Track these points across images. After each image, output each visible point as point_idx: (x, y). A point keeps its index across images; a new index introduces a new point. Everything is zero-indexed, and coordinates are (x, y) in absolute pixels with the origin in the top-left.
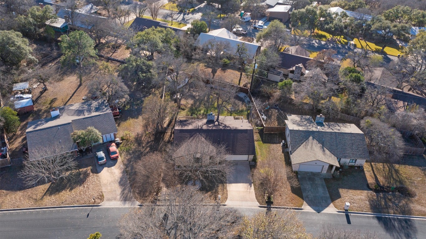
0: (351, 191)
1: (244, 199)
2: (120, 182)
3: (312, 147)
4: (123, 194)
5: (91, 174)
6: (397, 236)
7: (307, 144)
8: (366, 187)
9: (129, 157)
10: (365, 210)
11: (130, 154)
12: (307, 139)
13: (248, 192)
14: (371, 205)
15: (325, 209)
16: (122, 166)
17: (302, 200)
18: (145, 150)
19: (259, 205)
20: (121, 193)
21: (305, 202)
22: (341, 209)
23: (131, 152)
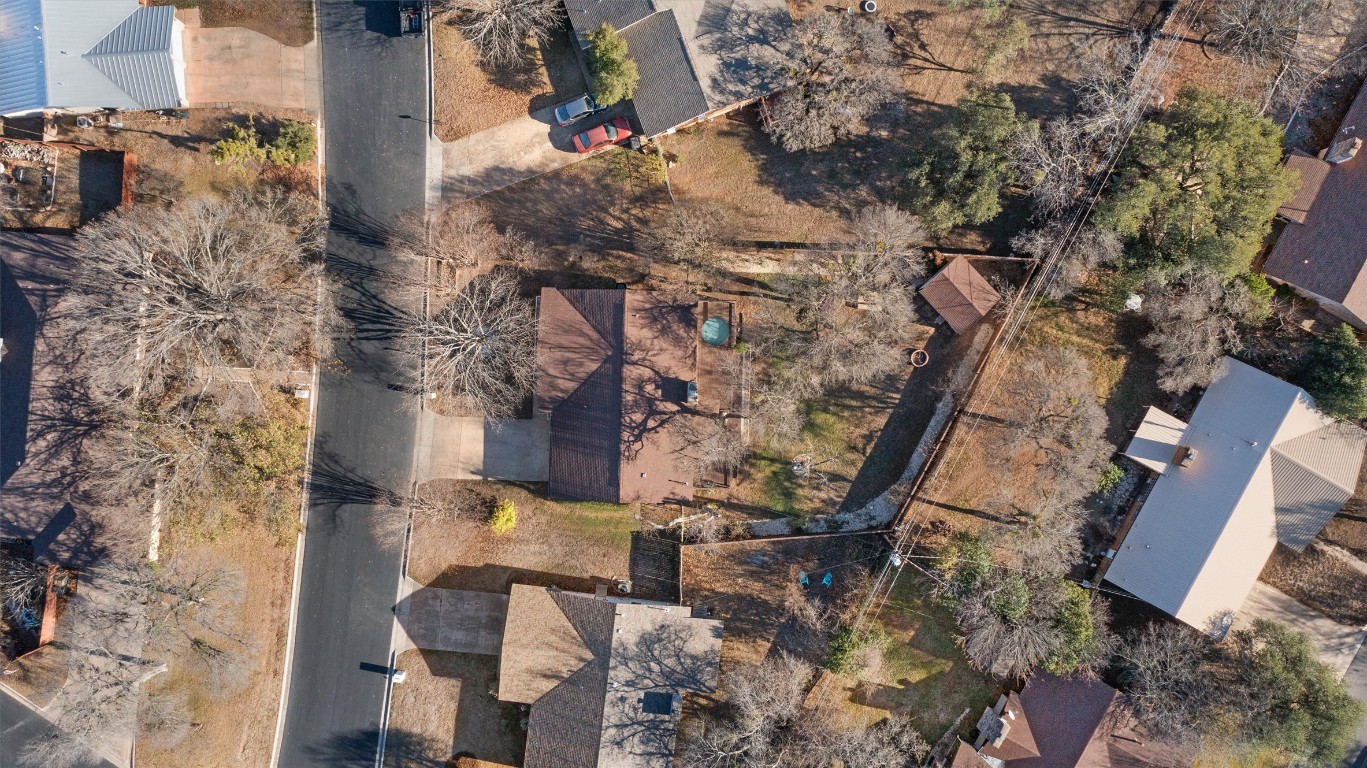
0: (453, 706)
1: (436, 450)
2: (497, 169)
3: (550, 645)
4: (461, 182)
5: (529, 98)
6: (323, 754)
7: (569, 638)
8: (464, 747)
9: (589, 178)
10: (394, 715)
11: (598, 181)
12: (586, 643)
13: (455, 464)
14: (409, 735)
15: (404, 627)
16: (556, 165)
17: (427, 582)
18: (613, 217)
19: (419, 483)
20: (463, 176)
21: (422, 586)
22: (400, 662)
23: (608, 180)
